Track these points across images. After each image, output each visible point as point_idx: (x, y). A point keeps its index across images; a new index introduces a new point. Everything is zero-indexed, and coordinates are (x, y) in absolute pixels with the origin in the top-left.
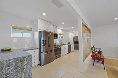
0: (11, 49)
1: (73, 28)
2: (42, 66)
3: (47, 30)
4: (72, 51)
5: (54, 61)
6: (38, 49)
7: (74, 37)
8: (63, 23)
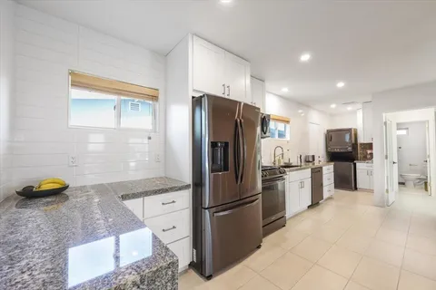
0: (66, 187)
1: (341, 85)
2: (209, 278)
3: (226, 93)
4: (326, 195)
5: (259, 247)
6: (187, 187)
7: (328, 131)
8: (305, 57)
